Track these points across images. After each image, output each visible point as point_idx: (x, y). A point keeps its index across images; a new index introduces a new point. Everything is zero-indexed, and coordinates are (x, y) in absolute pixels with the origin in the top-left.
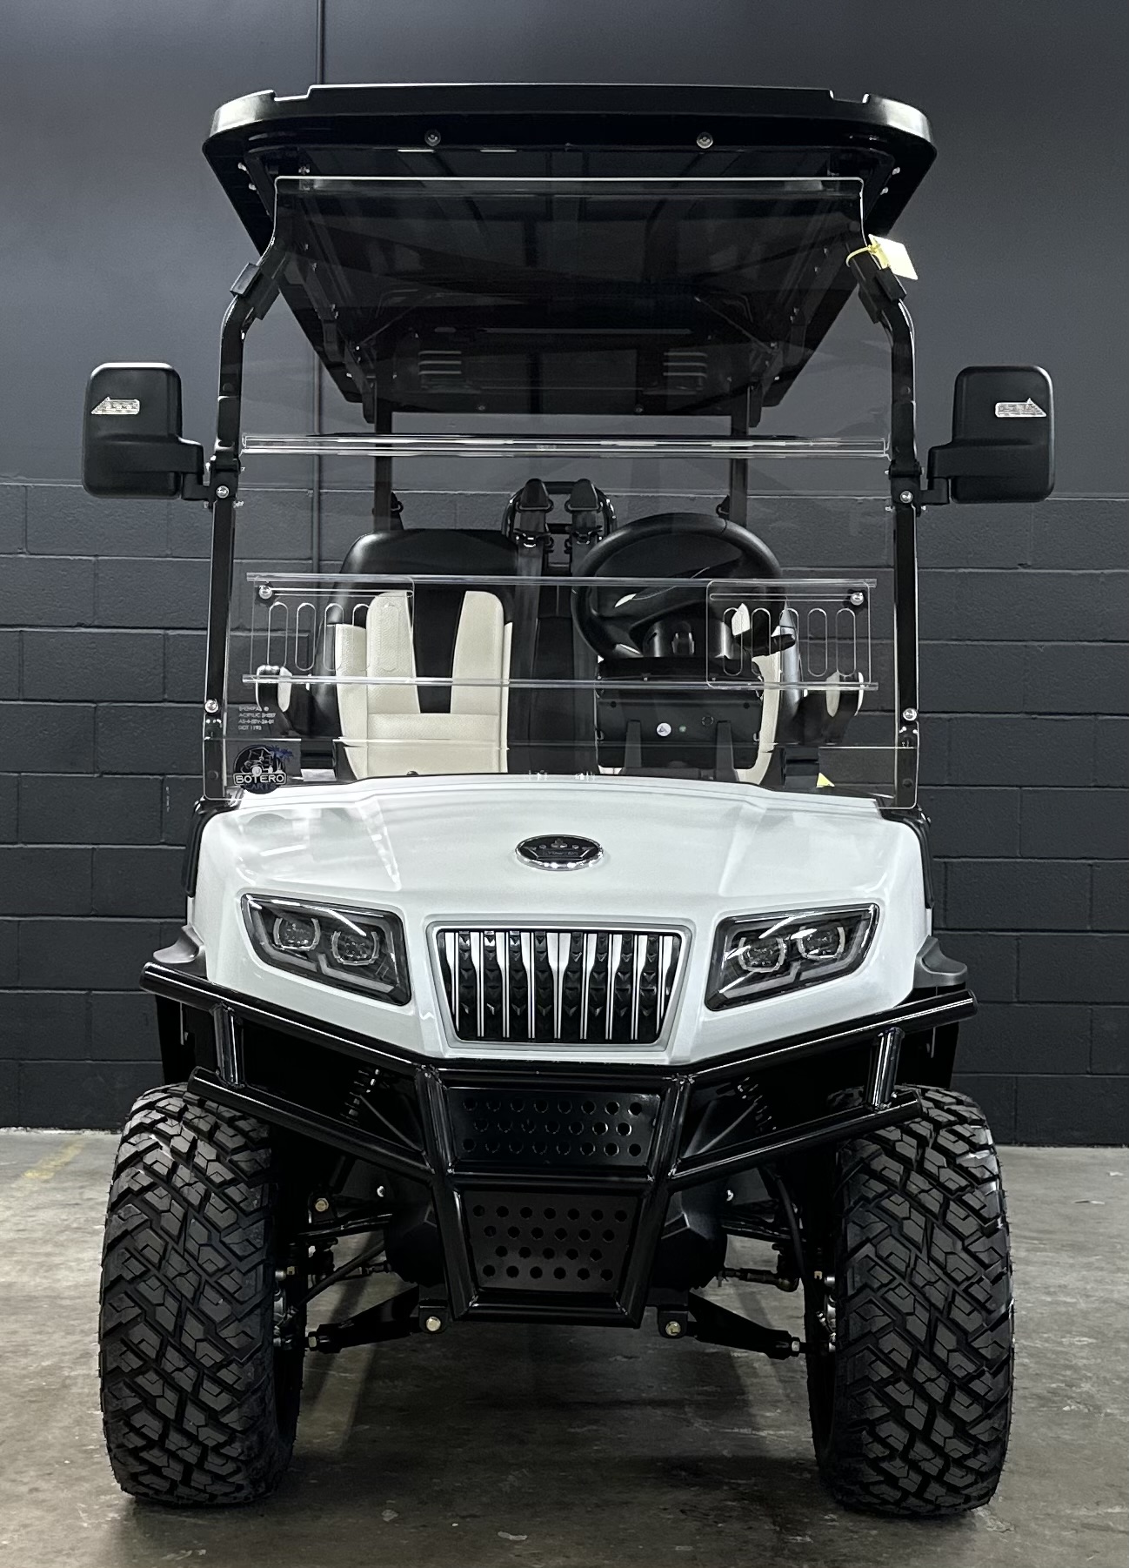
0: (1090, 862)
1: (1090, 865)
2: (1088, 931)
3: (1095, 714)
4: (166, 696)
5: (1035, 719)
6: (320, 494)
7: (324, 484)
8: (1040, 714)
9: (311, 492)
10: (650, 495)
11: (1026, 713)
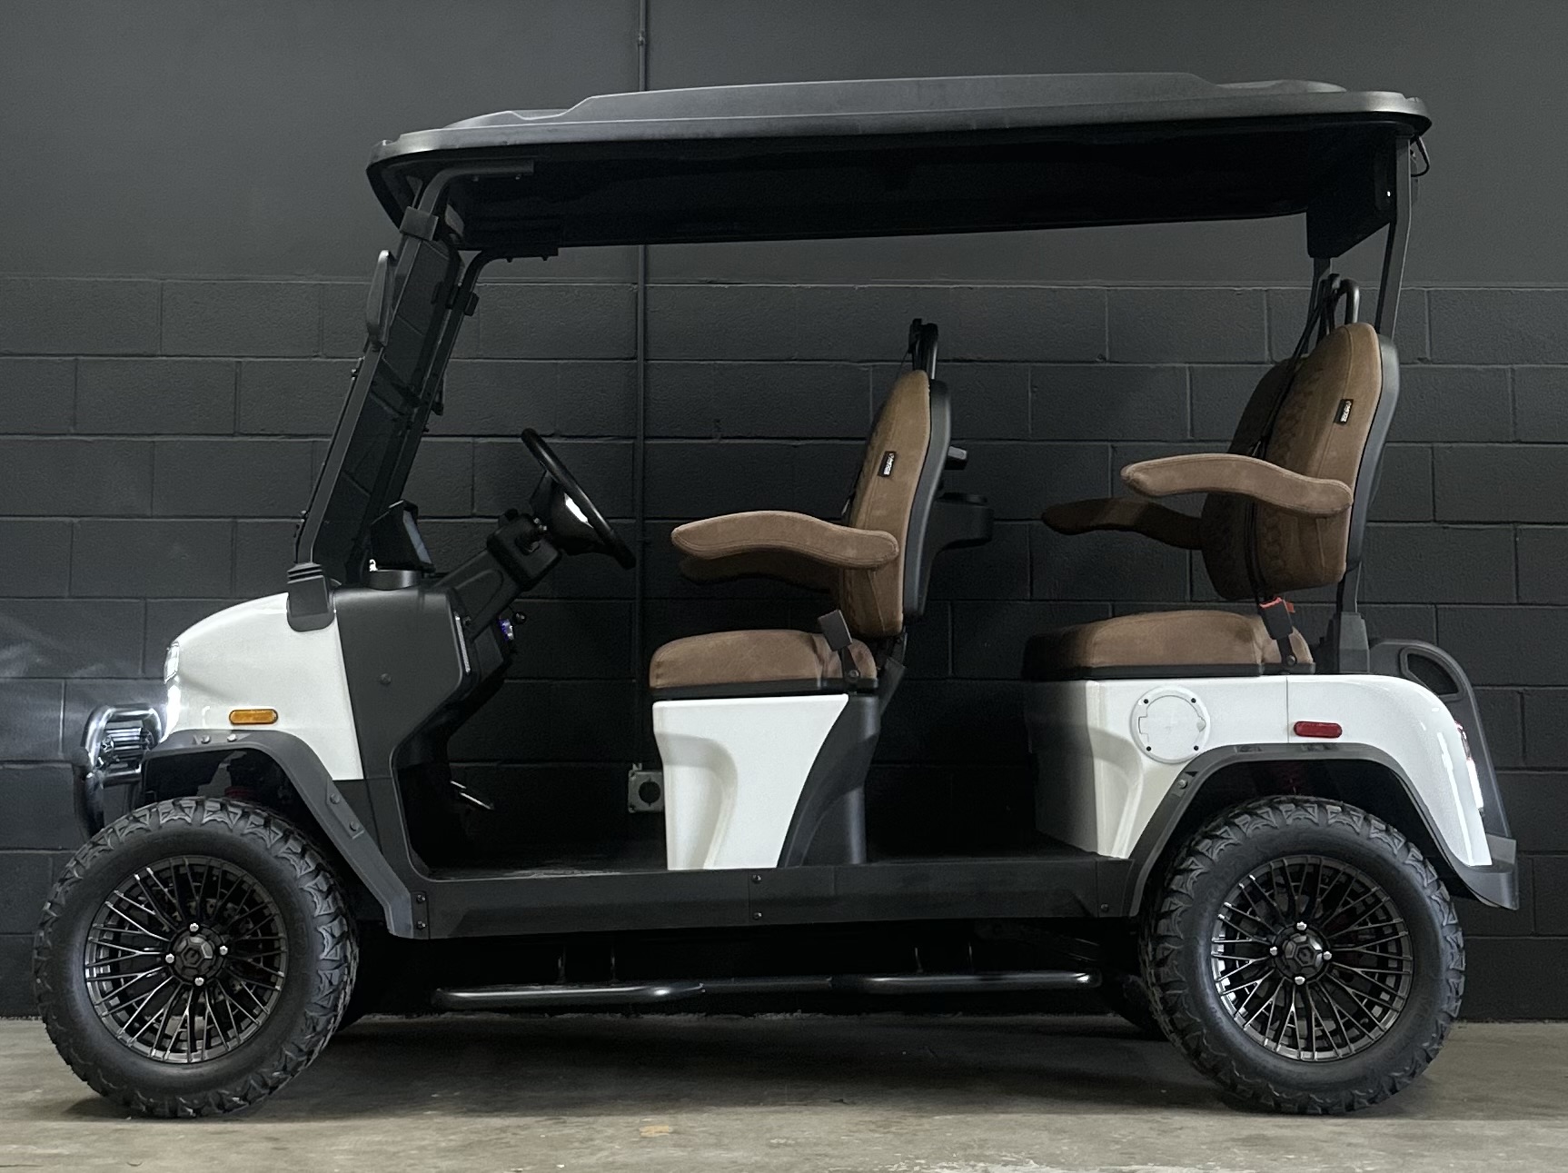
0: (1520, 689)
1: (1518, 692)
2: (1523, 769)
3: (1513, 522)
4: (475, 511)
5: (1447, 528)
6: (645, 288)
7: (651, 279)
8: (1452, 523)
9: (635, 286)
10: (1008, 286)
11: (1435, 521)
